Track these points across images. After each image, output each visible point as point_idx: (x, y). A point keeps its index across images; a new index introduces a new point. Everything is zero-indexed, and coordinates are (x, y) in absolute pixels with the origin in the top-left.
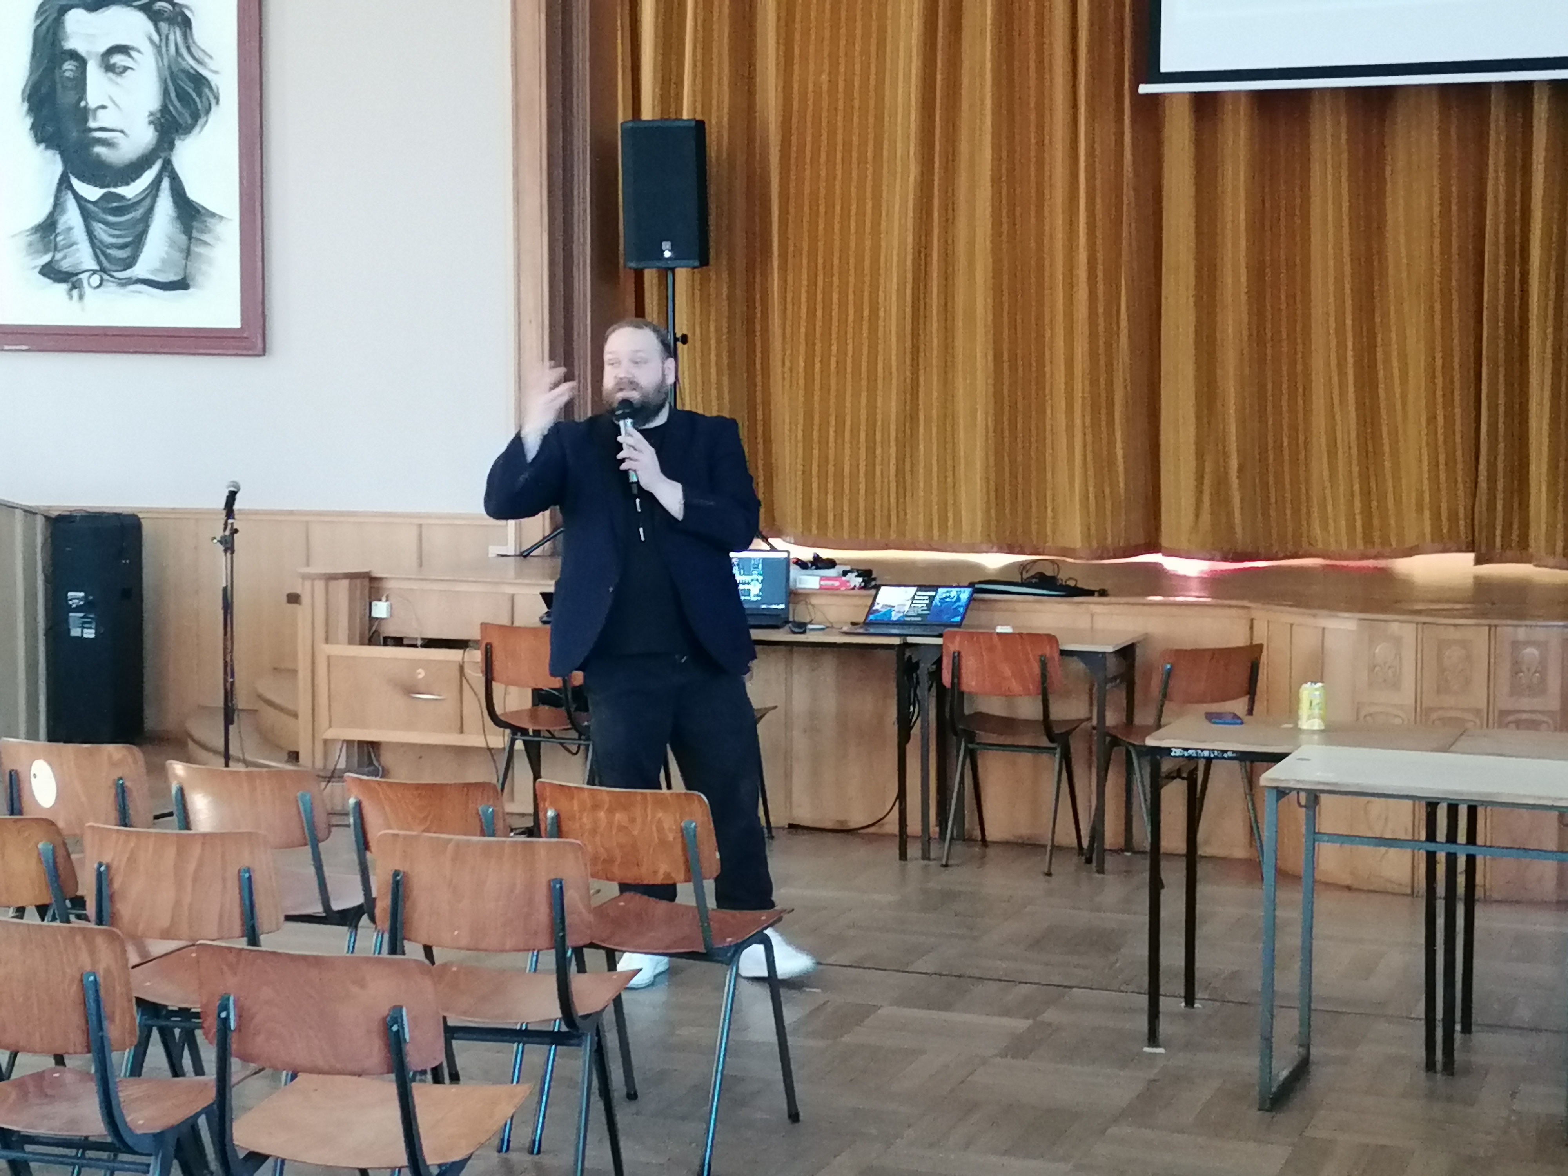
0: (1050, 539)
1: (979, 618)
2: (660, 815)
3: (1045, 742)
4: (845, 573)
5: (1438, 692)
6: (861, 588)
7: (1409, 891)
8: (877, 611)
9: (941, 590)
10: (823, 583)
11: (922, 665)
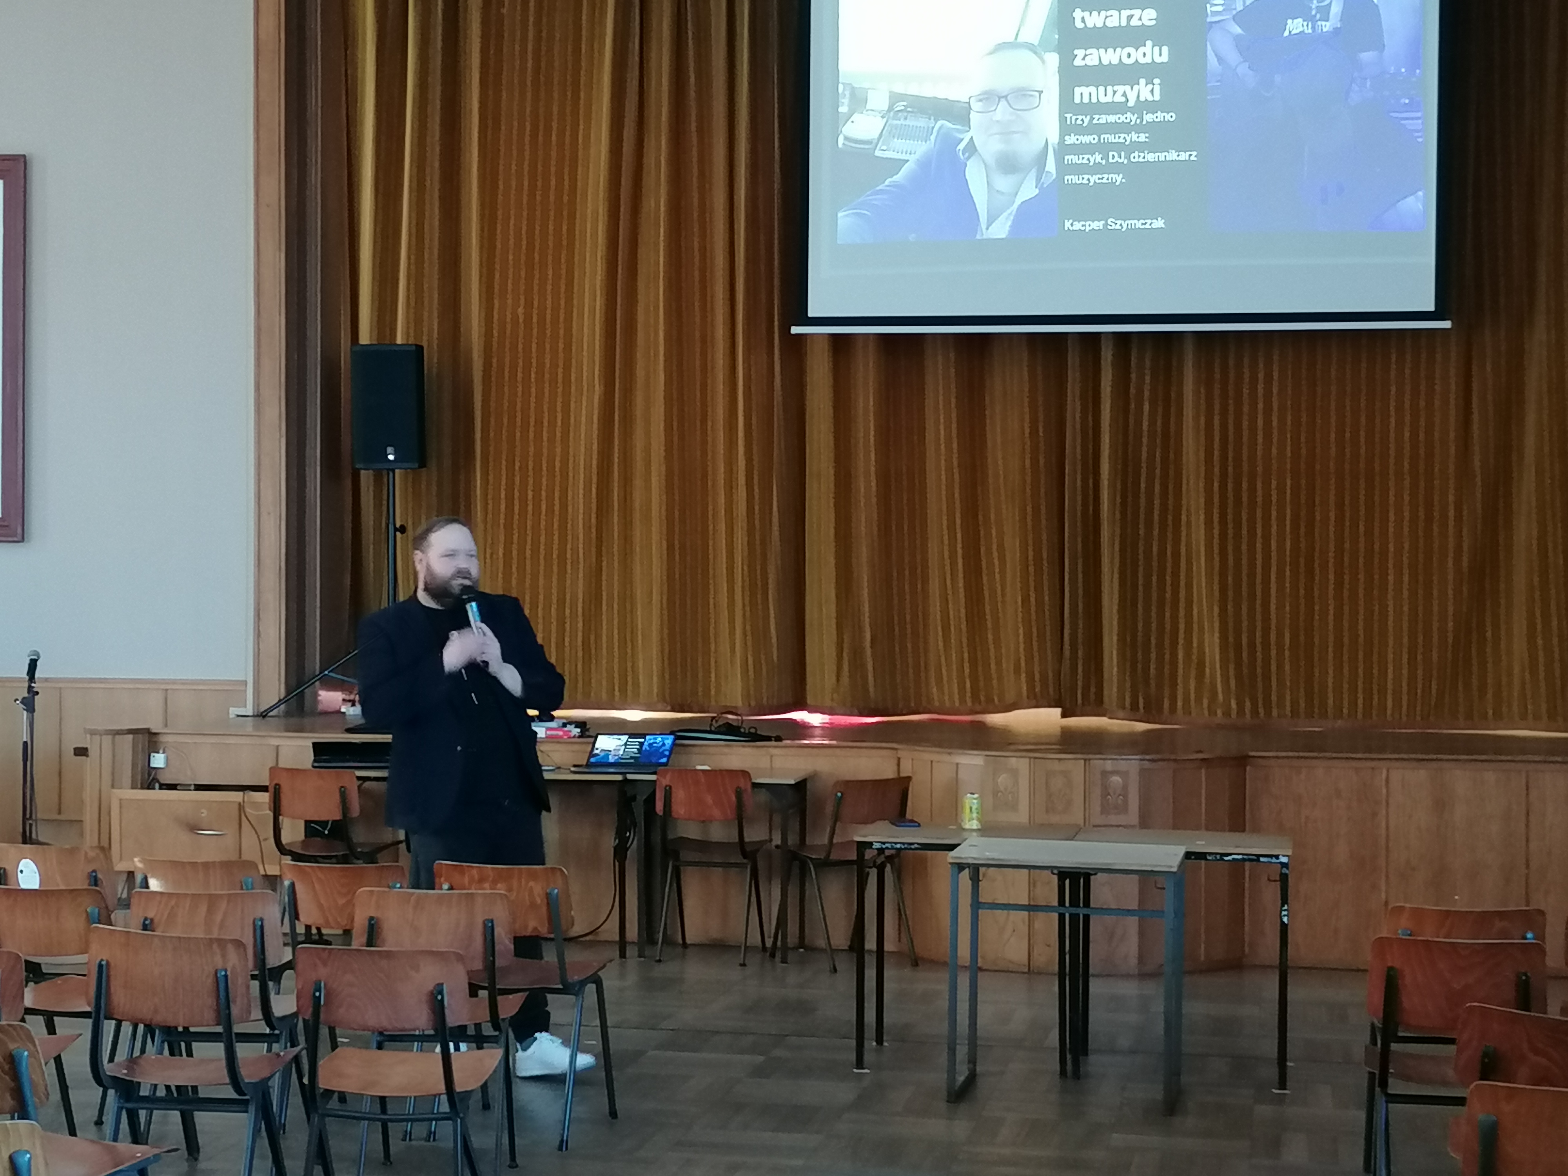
0: (713, 700)
1: (681, 760)
2: (531, 884)
3: (740, 859)
4: (564, 725)
5: (1047, 811)
6: (580, 737)
7: (1026, 970)
8: (597, 755)
9: (648, 737)
10: (548, 733)
11: (638, 797)
